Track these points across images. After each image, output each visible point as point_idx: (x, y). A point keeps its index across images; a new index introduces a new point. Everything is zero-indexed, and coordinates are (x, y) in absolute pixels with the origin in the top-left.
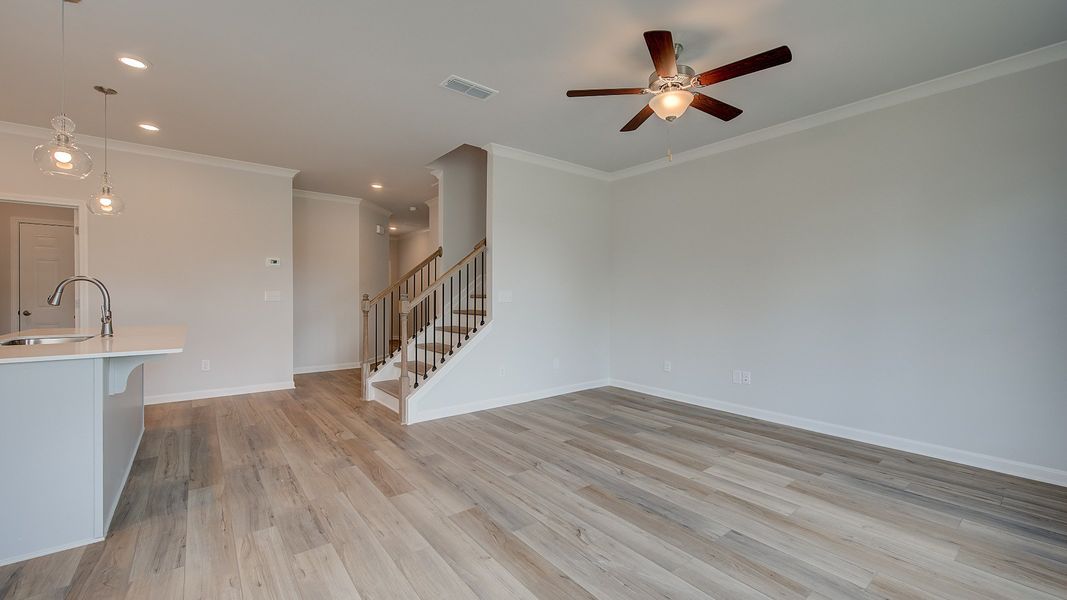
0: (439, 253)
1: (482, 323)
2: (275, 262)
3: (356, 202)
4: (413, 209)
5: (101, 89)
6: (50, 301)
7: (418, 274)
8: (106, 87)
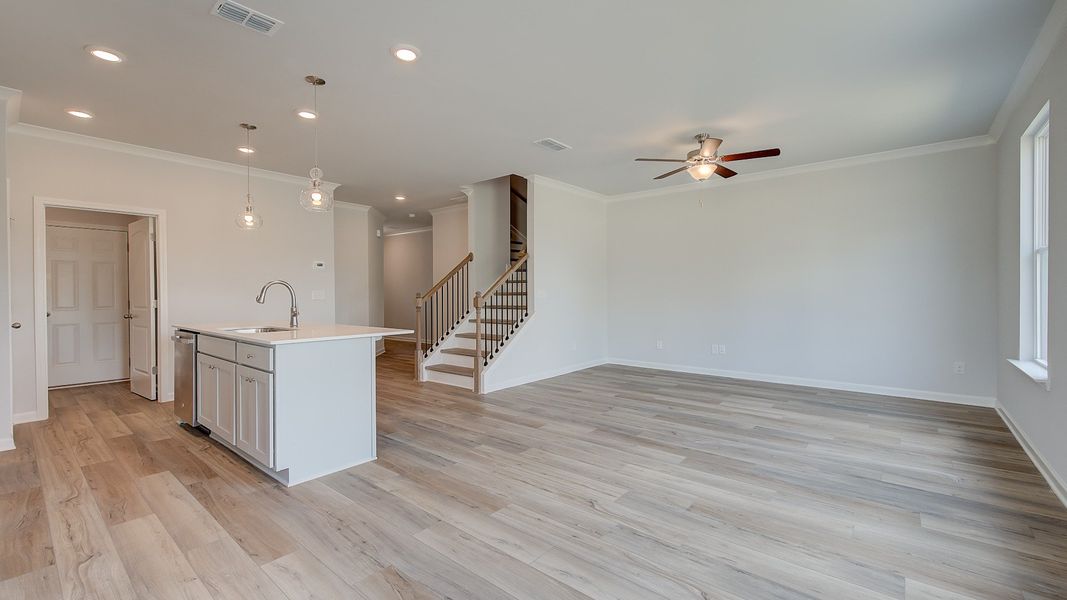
0: (470, 258)
1: (526, 315)
2: (321, 265)
3: (365, 209)
4: (412, 216)
5: (245, 126)
6: (258, 301)
7: (455, 276)
8: (250, 125)
